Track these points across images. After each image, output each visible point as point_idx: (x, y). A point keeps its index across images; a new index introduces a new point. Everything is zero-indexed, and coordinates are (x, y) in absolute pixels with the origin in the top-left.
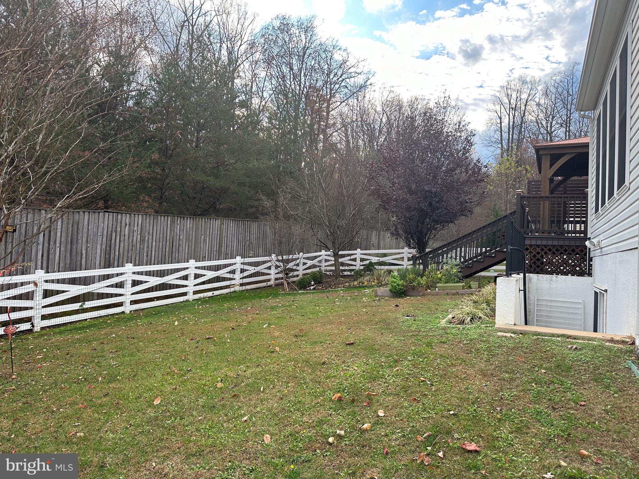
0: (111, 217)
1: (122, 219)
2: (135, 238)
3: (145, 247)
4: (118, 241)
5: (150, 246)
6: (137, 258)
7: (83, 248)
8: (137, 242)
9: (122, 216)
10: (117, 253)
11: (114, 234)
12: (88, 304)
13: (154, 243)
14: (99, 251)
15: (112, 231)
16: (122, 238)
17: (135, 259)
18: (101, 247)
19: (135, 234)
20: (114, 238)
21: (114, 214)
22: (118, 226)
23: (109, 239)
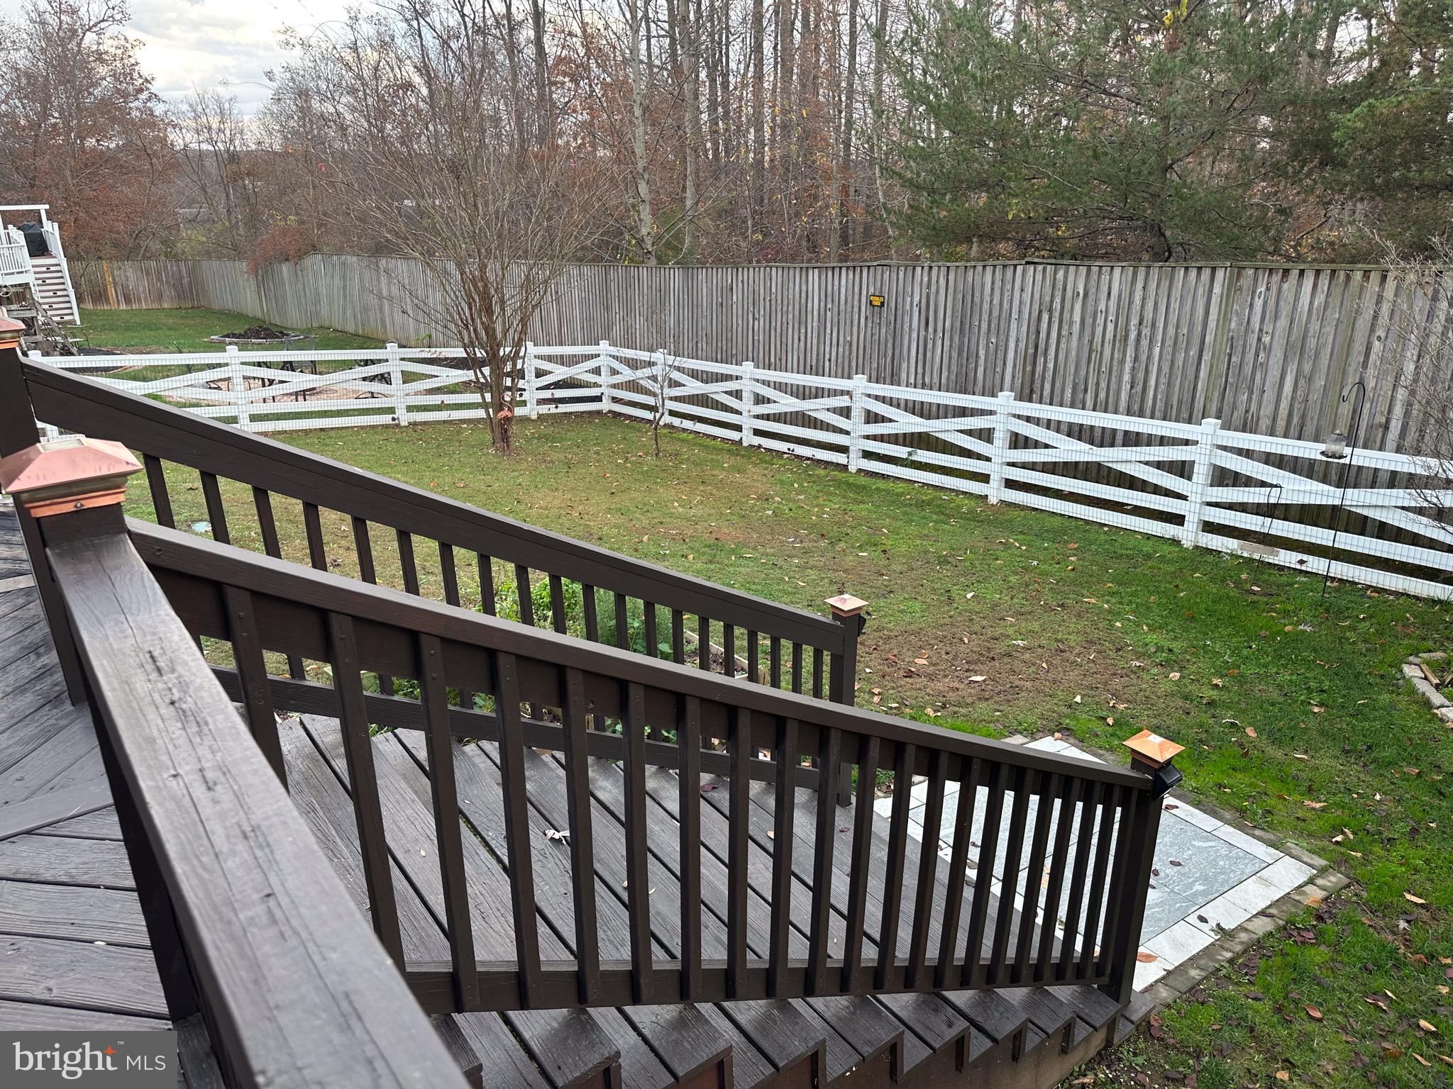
0: (1039, 276)
1: (1066, 278)
2: (1099, 330)
3: (1128, 358)
4: (1054, 335)
5: (1144, 357)
6: (1103, 385)
7: (981, 345)
8: (1103, 342)
9: (1066, 273)
10: (1051, 365)
11: (1045, 317)
12: (923, 456)
13: (1157, 350)
14: (1011, 355)
15: (1040, 312)
16: (1065, 327)
17: (1098, 384)
18: (1017, 346)
19: (1100, 320)
20: (1044, 325)
21: (1049, 267)
22: (1058, 300)
23: (1033, 329)
